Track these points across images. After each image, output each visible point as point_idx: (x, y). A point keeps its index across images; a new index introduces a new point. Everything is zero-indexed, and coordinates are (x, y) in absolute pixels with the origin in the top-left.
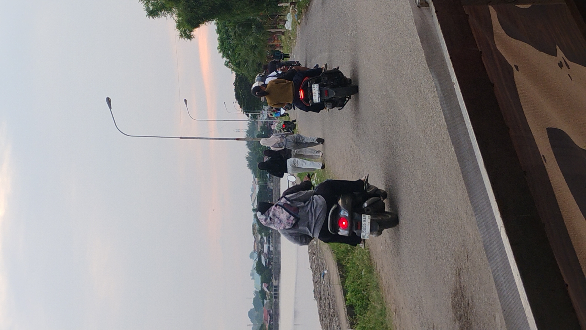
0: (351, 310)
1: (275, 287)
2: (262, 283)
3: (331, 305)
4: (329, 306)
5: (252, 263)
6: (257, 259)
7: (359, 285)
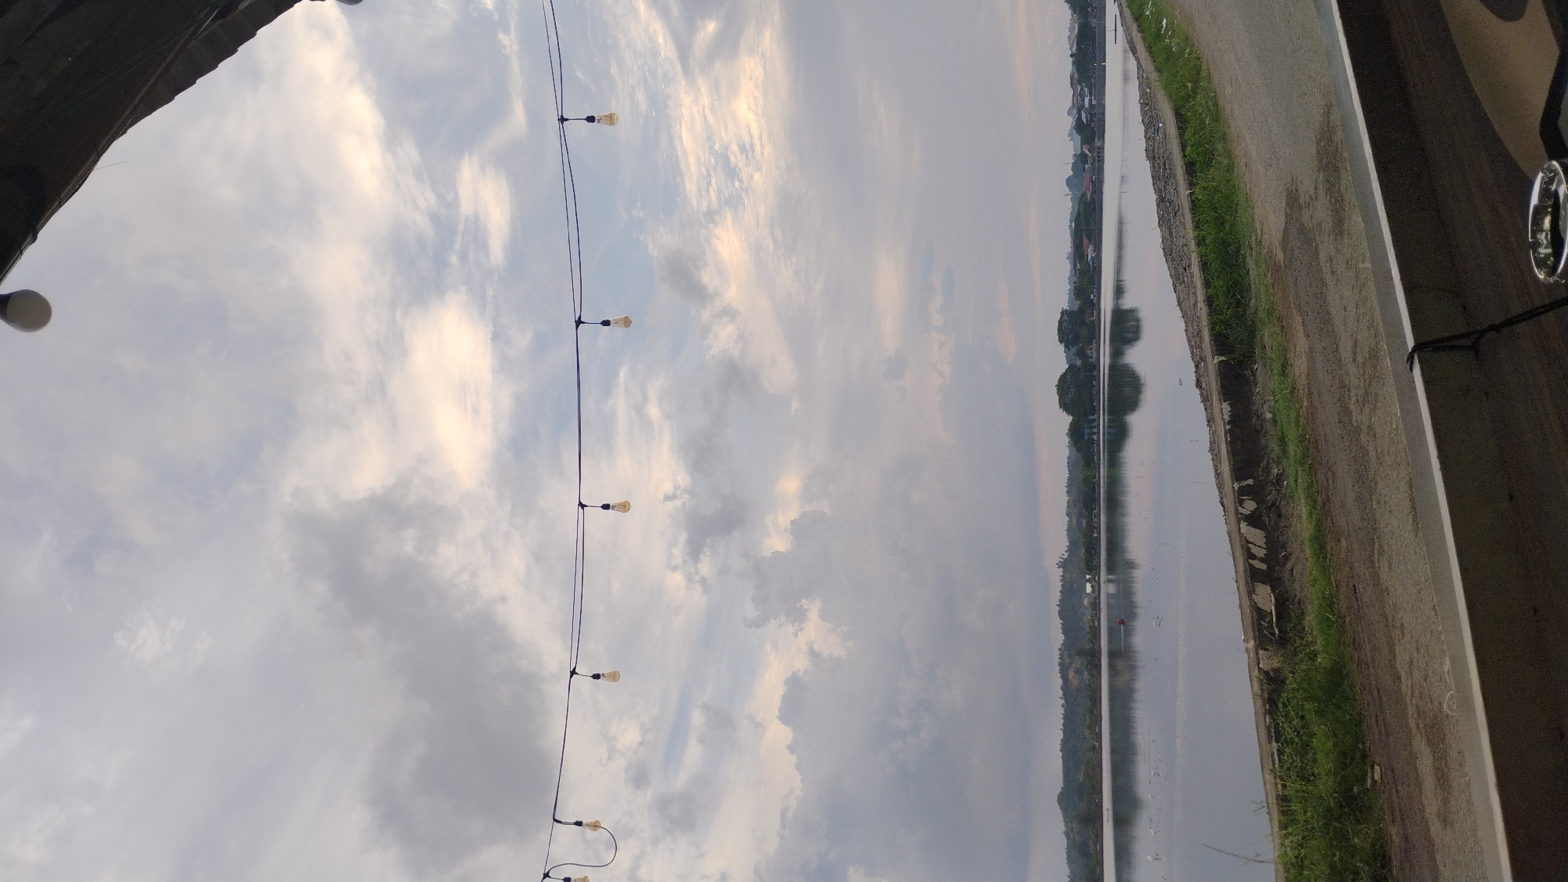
0: (1190, 168)
1: (1099, 148)
2: (1082, 145)
3: (1167, 164)
4: (1165, 166)
5: (1069, 122)
6: (1077, 116)
7: (1201, 137)
